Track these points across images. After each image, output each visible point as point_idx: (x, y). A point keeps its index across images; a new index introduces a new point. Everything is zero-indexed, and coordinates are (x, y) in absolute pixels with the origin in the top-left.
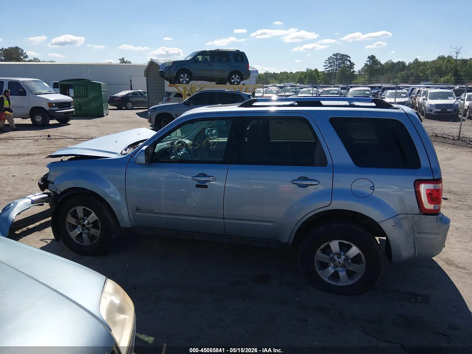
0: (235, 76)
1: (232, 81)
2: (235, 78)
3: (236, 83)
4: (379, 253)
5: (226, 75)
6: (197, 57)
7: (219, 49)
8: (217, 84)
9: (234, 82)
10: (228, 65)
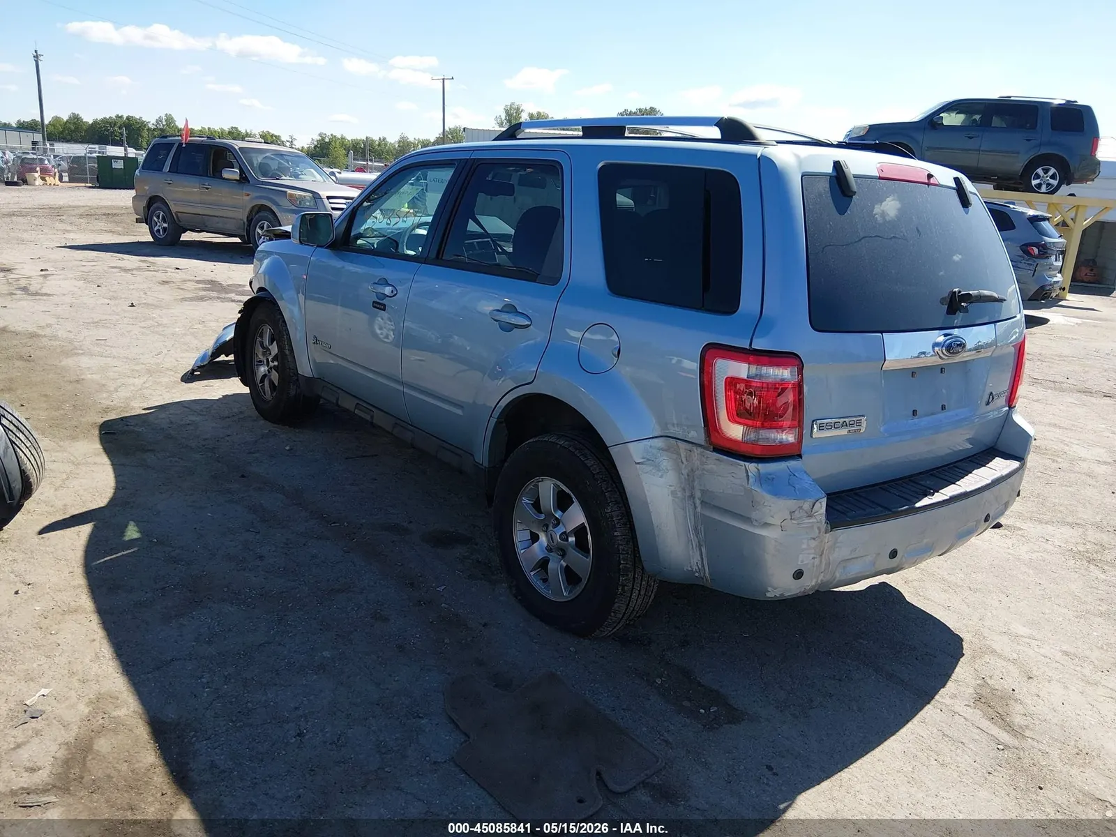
0: (1046, 171)
1: (1034, 182)
2: (1045, 176)
3: (1044, 189)
4: (615, 534)
5: (1018, 165)
6: (941, 115)
7: (1010, 97)
8: (996, 188)
9: (1039, 186)
10: (1027, 140)
